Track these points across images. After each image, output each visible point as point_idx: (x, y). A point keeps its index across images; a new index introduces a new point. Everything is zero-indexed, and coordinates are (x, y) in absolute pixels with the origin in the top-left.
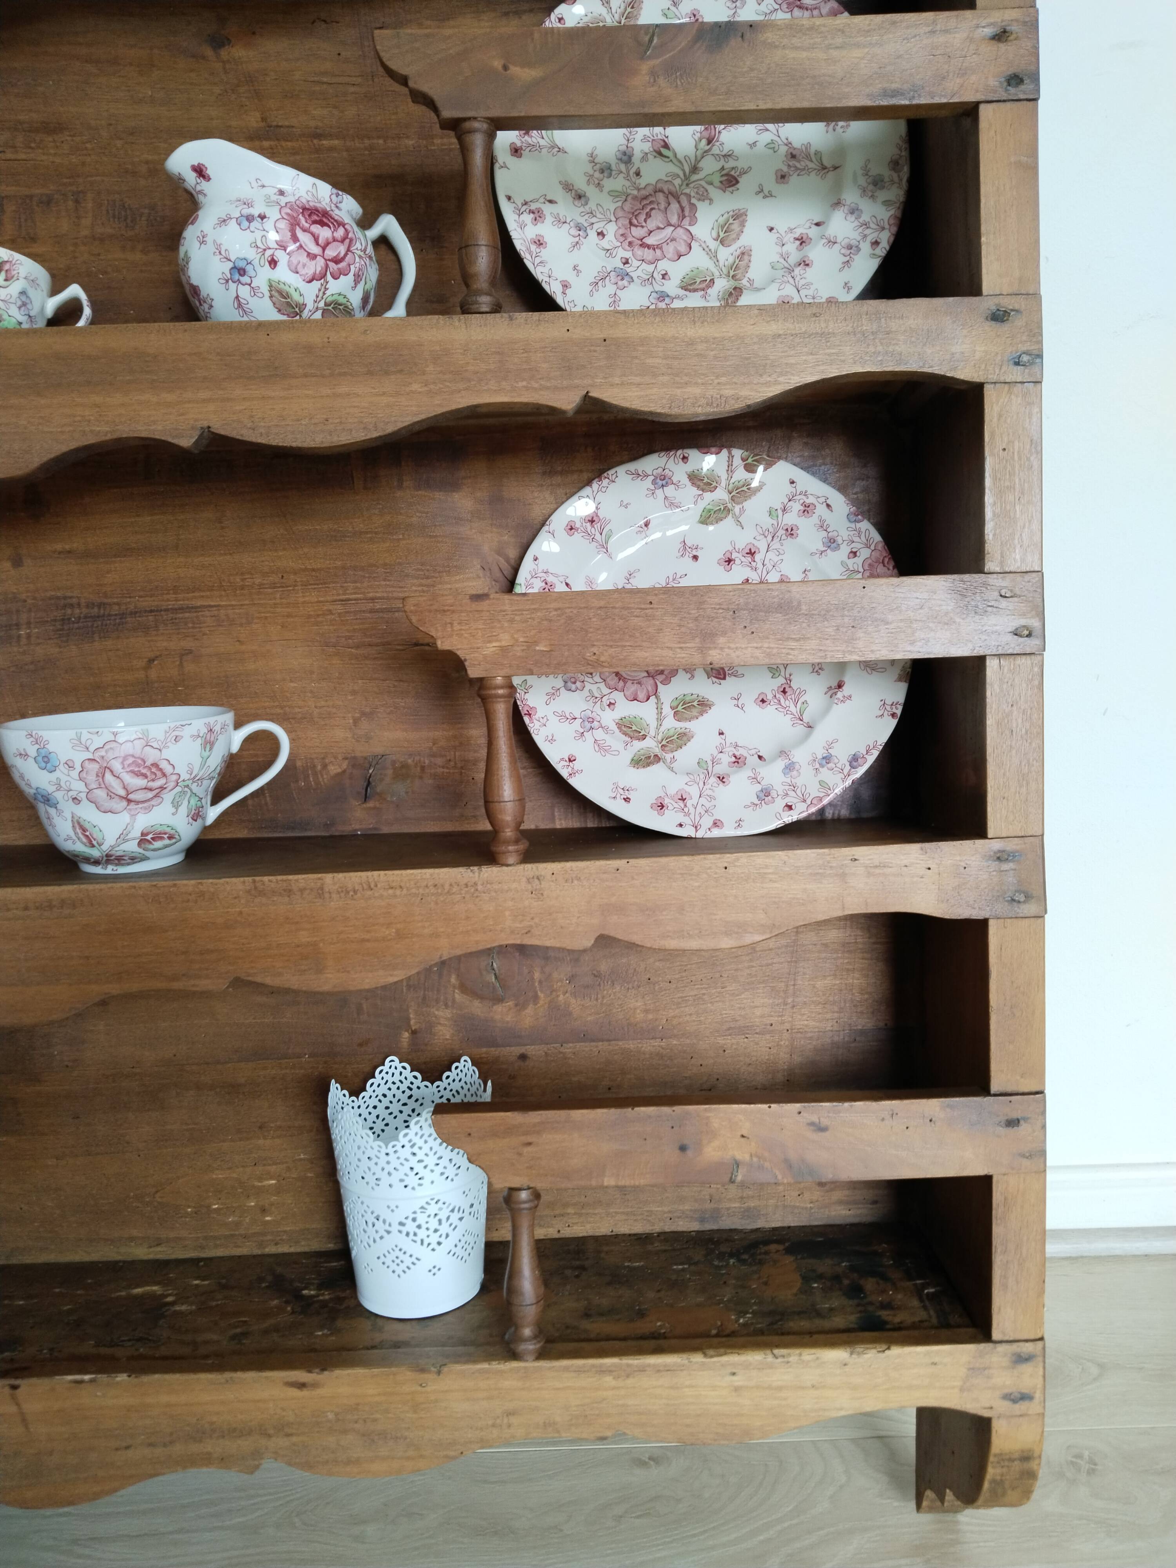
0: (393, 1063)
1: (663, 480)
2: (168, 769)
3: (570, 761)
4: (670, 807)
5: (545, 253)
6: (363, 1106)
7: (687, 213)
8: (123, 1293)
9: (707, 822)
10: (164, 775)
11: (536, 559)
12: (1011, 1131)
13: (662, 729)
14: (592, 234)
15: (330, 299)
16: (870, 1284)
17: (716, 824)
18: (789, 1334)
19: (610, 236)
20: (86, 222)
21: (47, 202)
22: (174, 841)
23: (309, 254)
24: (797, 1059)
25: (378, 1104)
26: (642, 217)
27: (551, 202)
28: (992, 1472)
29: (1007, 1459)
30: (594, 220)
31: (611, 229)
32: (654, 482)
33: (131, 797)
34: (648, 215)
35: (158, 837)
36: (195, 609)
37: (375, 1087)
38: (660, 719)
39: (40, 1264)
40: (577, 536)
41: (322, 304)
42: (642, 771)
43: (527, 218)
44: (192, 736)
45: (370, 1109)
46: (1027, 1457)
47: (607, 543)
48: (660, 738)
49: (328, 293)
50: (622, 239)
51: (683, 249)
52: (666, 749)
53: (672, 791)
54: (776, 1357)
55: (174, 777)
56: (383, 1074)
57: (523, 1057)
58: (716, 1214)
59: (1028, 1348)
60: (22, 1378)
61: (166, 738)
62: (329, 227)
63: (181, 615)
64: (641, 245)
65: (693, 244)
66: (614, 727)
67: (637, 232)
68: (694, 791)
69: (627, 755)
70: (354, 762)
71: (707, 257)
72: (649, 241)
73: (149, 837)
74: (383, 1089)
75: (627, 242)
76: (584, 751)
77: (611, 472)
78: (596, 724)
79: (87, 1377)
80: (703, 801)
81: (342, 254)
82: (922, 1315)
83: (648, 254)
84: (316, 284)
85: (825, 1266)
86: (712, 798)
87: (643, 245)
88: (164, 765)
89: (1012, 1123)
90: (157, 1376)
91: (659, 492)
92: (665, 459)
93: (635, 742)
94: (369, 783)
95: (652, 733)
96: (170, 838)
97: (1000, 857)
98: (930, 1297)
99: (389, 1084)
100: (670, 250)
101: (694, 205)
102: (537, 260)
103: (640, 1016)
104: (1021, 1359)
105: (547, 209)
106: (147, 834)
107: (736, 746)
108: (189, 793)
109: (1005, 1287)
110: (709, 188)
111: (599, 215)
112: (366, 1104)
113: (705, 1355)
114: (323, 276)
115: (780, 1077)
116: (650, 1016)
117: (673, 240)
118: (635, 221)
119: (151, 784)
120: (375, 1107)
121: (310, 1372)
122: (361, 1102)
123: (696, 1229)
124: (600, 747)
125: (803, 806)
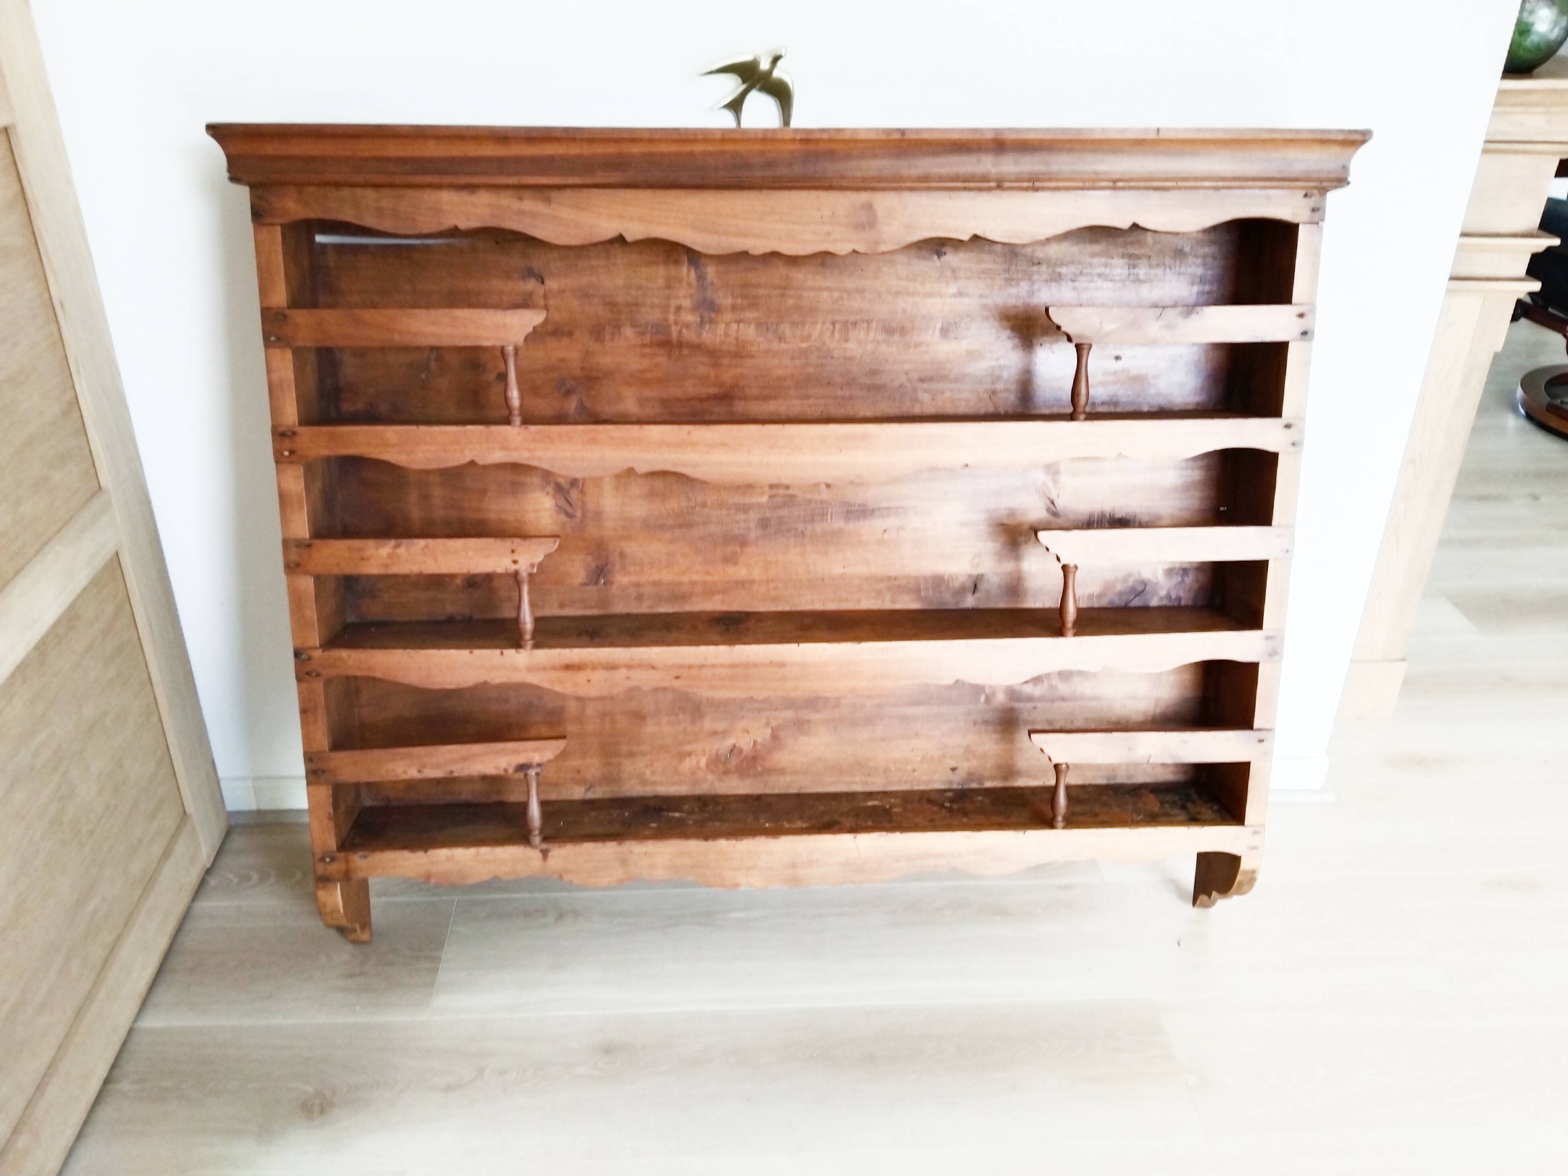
12: (1261, 744)
16: (1189, 805)
20: (872, 334)
21: (855, 324)
24: (1158, 710)
28: (1239, 878)
29: (1246, 872)
46: (1253, 872)
58: (1114, 777)
59: (1258, 829)
70: (970, 576)
82: (1214, 816)
85: (1169, 798)
89: (1261, 741)
97: (1268, 638)
98: (1216, 811)
104: (1256, 833)
109: (1252, 804)
115: (1150, 718)
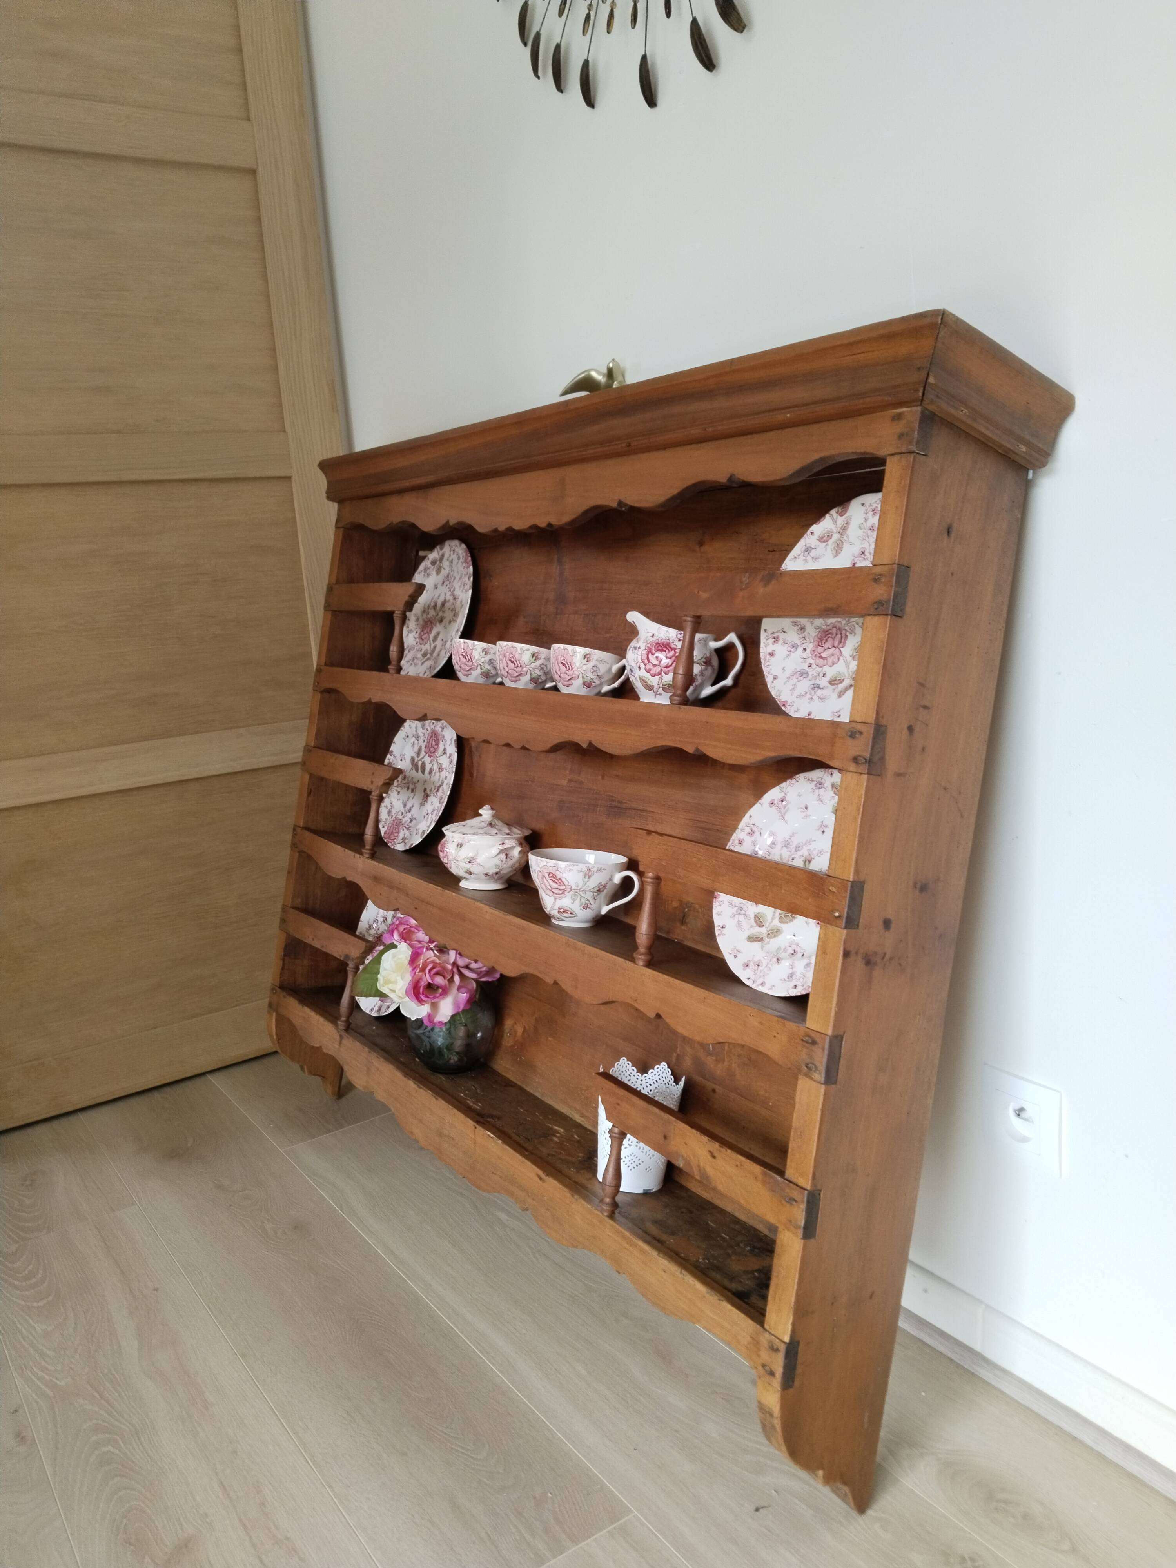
0: (664, 1066)
1: (820, 785)
2: (566, 883)
3: (722, 928)
4: (751, 968)
5: (773, 660)
6: (644, 1081)
7: (843, 640)
8: (550, 1126)
9: (759, 981)
10: (564, 885)
11: (751, 817)
12: (789, 1205)
13: (772, 925)
14: (800, 649)
15: (665, 683)
17: (762, 984)
18: (709, 1277)
19: (808, 651)
22: (573, 916)
23: (653, 665)
25: (652, 1084)
26: (824, 641)
27: (784, 632)
30: (805, 641)
31: (810, 647)
32: (816, 785)
33: (553, 890)
34: (826, 641)
35: (565, 912)
36: (646, 811)
37: (653, 1074)
38: (773, 919)
39: (547, 1104)
40: (774, 807)
41: (661, 686)
42: (749, 943)
43: (771, 641)
44: (578, 870)
45: (648, 1085)
46: (771, 1414)
47: (785, 814)
48: (769, 929)
49: (663, 681)
50: (813, 652)
51: (835, 660)
52: (769, 936)
53: (756, 959)
54: (681, 1273)
55: (570, 887)
56: (659, 1070)
57: (714, 1091)
59: (777, 1343)
60: (481, 1126)
61: (565, 869)
62: (665, 651)
63: (644, 814)
64: (819, 657)
65: (841, 658)
66: (752, 917)
67: (820, 649)
68: (764, 963)
69: (747, 933)
71: (844, 666)
72: (823, 655)
73: (561, 910)
74: (657, 1078)
75: (814, 655)
76: (730, 924)
77: (797, 776)
78: (743, 912)
79: (492, 1136)
80: (766, 969)
81: (670, 664)
83: (820, 662)
84: (657, 677)
86: (770, 969)
87: (821, 657)
88: (564, 880)
89: (790, 1201)
90: (507, 1147)
91: (817, 791)
92: (823, 773)
93: (758, 927)
94: (684, 916)
95: (767, 925)
96: (571, 913)
97: (807, 1040)
99: (660, 1077)
100: (830, 660)
101: (847, 636)
102: (768, 664)
103: (762, 1092)
104: (773, 1347)
105: (782, 636)
106: (561, 909)
107: (798, 945)
108: (579, 896)
109: (774, 1298)
110: (857, 626)
111: (808, 639)
112: (646, 1081)
113: (658, 1255)
114: (660, 673)
116: (767, 1095)
117: (833, 655)
118: (820, 643)
119: (559, 887)
120: (650, 1085)
121: (544, 1173)
122: (643, 1078)
123: (765, 1233)
124: (739, 925)
125: (802, 988)
